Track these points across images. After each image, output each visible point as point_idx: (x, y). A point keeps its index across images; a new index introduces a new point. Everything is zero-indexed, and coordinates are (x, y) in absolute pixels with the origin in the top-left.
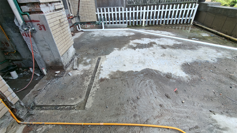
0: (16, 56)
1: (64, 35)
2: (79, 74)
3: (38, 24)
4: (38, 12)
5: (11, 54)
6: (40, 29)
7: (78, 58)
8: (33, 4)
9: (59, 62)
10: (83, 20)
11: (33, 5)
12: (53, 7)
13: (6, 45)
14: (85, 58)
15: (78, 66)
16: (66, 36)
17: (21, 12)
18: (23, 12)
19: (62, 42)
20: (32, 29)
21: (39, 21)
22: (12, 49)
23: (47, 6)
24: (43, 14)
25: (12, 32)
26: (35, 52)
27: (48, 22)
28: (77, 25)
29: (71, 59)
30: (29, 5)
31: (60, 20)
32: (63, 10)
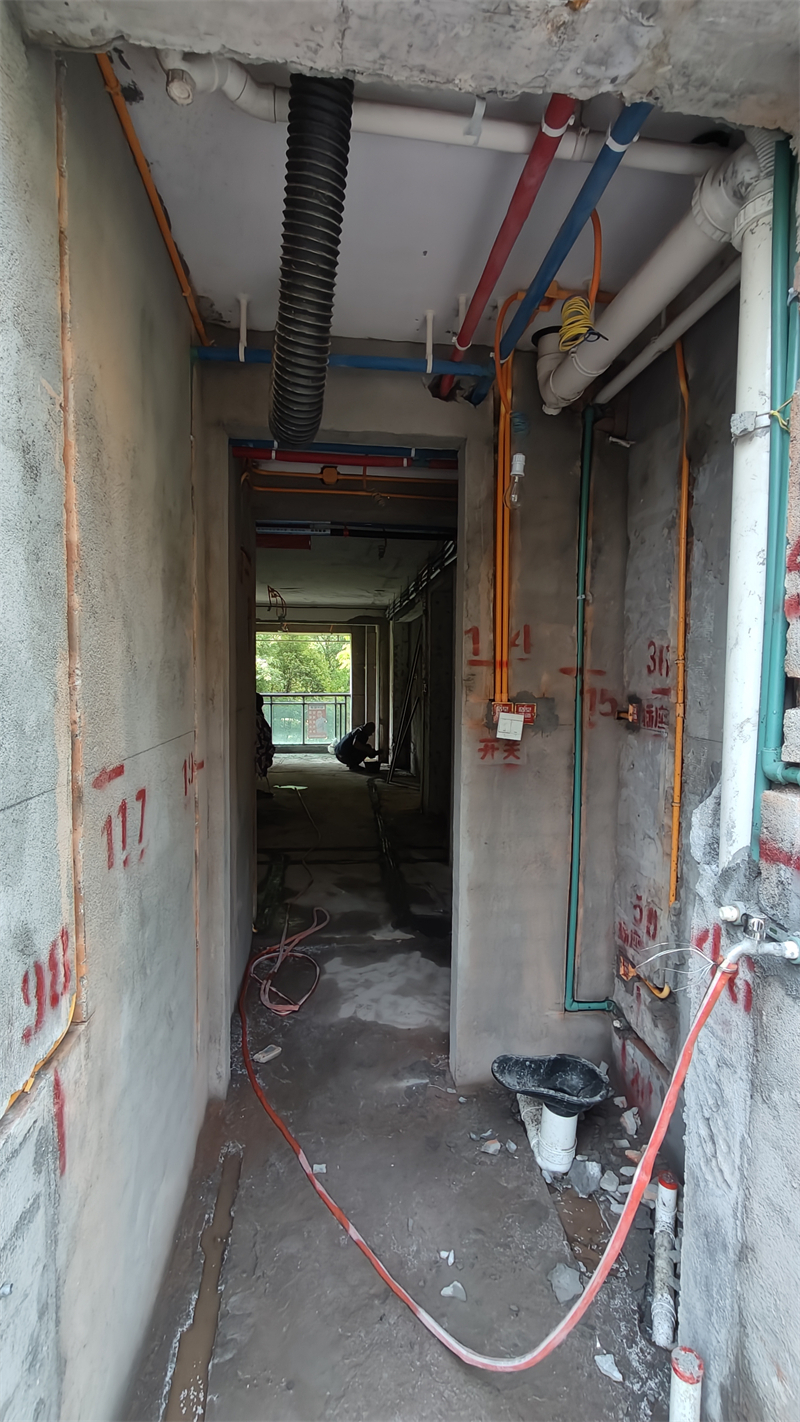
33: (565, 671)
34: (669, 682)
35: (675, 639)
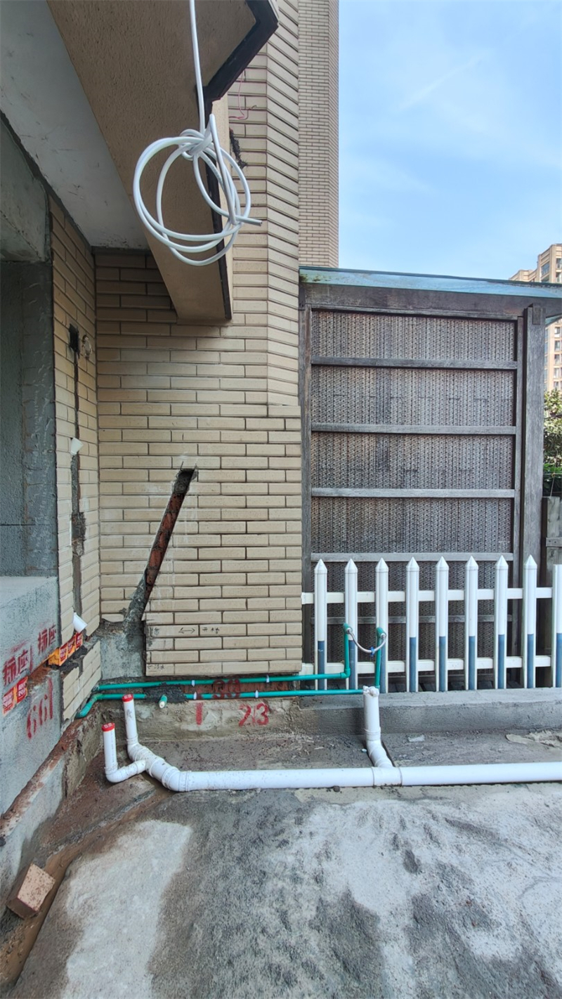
10: (172, 656)
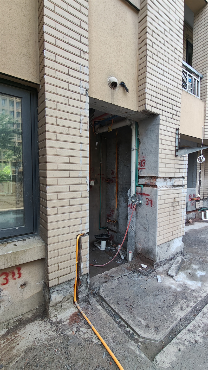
0: (115, 227)
1: (173, 219)
2: (173, 286)
3: (147, 198)
4: (152, 185)
5: (112, 223)
6: (147, 203)
7: (183, 259)
8: (151, 177)
9: (152, 253)
11: (151, 179)
12: (171, 182)
13: (113, 212)
14: (194, 266)
15: (177, 273)
16: (176, 220)
17: (137, 183)
18: (139, 184)
19: (167, 227)
20: (139, 202)
21: (149, 195)
22: (115, 218)
23: (165, 180)
24: (156, 189)
25: (122, 201)
26: (131, 228)
27: (159, 198)
28: (203, 211)
29: (171, 257)
30: (146, 178)
31: (175, 198)
32: (184, 188)
33: (98, 174)
34: (115, 176)
35: (116, 170)
